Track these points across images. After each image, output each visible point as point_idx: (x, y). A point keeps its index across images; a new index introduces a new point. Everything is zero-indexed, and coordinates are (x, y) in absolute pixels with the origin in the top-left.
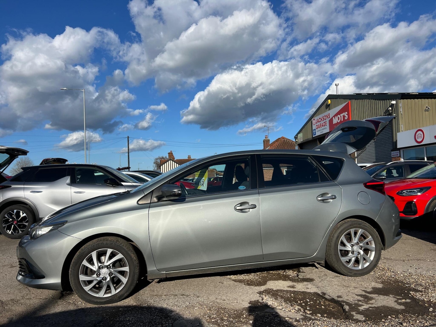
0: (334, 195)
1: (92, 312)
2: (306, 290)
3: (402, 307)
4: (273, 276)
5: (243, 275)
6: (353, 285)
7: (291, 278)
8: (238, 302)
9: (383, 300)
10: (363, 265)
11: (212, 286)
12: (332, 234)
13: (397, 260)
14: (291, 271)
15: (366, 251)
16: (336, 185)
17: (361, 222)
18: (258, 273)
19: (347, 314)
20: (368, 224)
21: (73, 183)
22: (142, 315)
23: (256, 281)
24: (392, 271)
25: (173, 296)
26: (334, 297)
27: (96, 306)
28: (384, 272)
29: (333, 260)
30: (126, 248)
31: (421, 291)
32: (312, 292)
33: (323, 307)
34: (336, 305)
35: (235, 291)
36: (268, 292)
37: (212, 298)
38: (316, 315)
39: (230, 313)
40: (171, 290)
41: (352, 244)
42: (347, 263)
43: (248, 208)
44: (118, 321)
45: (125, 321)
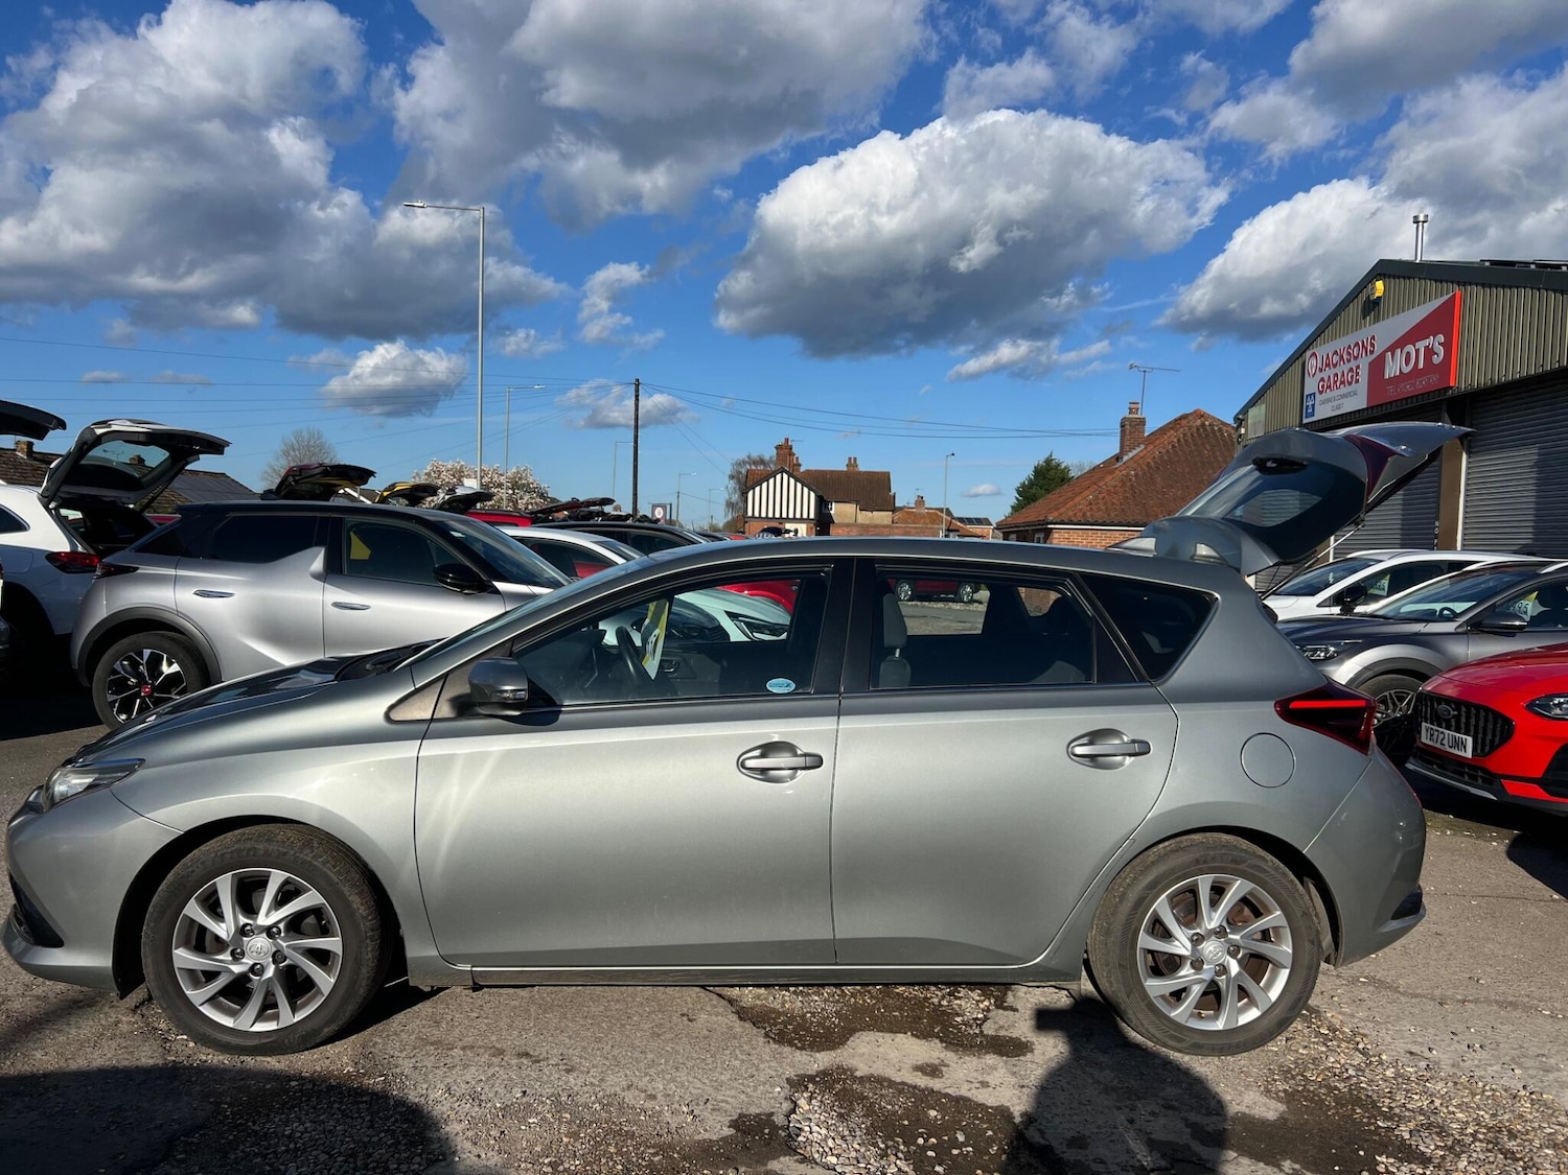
0: (1140, 741)
2: (974, 1091)
4: (890, 1012)
7: (955, 1027)
10: (1233, 1017)
11: (646, 1027)
13: (1416, 996)
16: (1158, 700)
17: (1245, 851)
20: (1271, 862)
22: (342, 1120)
24: (1361, 1046)
25: (490, 1055)
28: (1324, 1049)
30: (334, 873)
31: (1425, 1160)
32: (992, 1102)
35: (714, 1062)
36: (831, 1081)
37: (615, 1082)
39: (634, 1159)
40: (496, 1027)
41: (1197, 934)
42: (1169, 1003)
43: (789, 765)
44: (255, 1132)
45: (277, 1136)
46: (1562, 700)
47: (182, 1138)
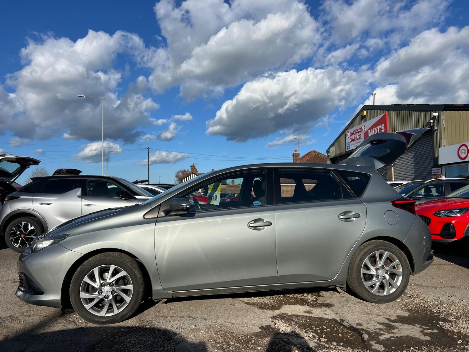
0: (357, 214)
1: (92, 331)
2: (324, 316)
3: (428, 338)
4: (289, 300)
5: (258, 297)
6: (376, 312)
7: (309, 302)
8: (248, 326)
9: (407, 330)
10: (388, 291)
11: (222, 308)
12: (354, 256)
13: (428, 287)
14: (310, 295)
15: (393, 275)
16: (361, 202)
17: (388, 243)
18: (274, 297)
19: (365, 343)
20: (394, 246)
21: (84, 195)
22: (143, 337)
23: (270, 304)
24: (421, 298)
25: (180, 318)
26: (353, 325)
27: (98, 326)
28: (412, 299)
29: (355, 284)
30: (130, 265)
31: (451, 322)
32: (330, 318)
33: (340, 335)
34: (355, 334)
35: (246, 315)
36: (282, 317)
37: (221, 321)
38: (331, 344)
39: (237, 338)
40: (178, 311)
41: (377, 268)
42: (370, 289)
43: (262, 225)
44: (118, 342)
45: (125, 342)
46: (443, 212)
47: (96, 345)
